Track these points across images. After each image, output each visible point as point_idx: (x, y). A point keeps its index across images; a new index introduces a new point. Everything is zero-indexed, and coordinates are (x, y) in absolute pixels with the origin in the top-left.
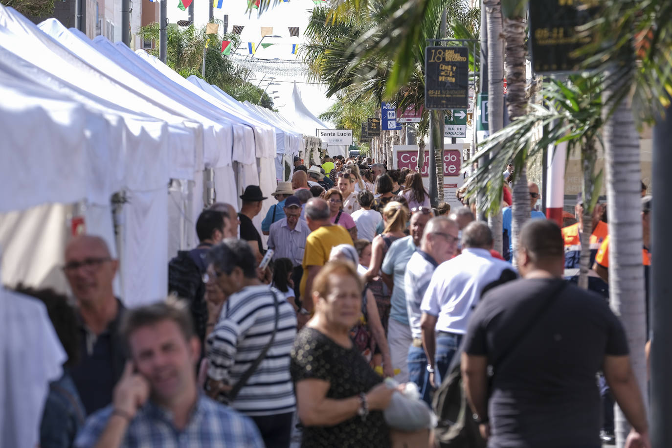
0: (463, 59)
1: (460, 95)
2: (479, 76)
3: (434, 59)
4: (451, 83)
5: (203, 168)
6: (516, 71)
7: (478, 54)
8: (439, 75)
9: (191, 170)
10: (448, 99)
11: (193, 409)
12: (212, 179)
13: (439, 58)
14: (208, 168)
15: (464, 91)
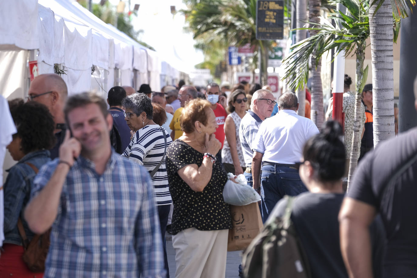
0: (281, 8)
1: (278, 31)
2: (290, 20)
3: (262, 8)
4: (273, 23)
5: (114, 66)
6: (315, 9)
7: (290, 6)
8: (265, 17)
9: (106, 64)
10: (271, 33)
11: (109, 161)
12: (120, 77)
13: (265, 7)
14: (118, 67)
15: (280, 28)
